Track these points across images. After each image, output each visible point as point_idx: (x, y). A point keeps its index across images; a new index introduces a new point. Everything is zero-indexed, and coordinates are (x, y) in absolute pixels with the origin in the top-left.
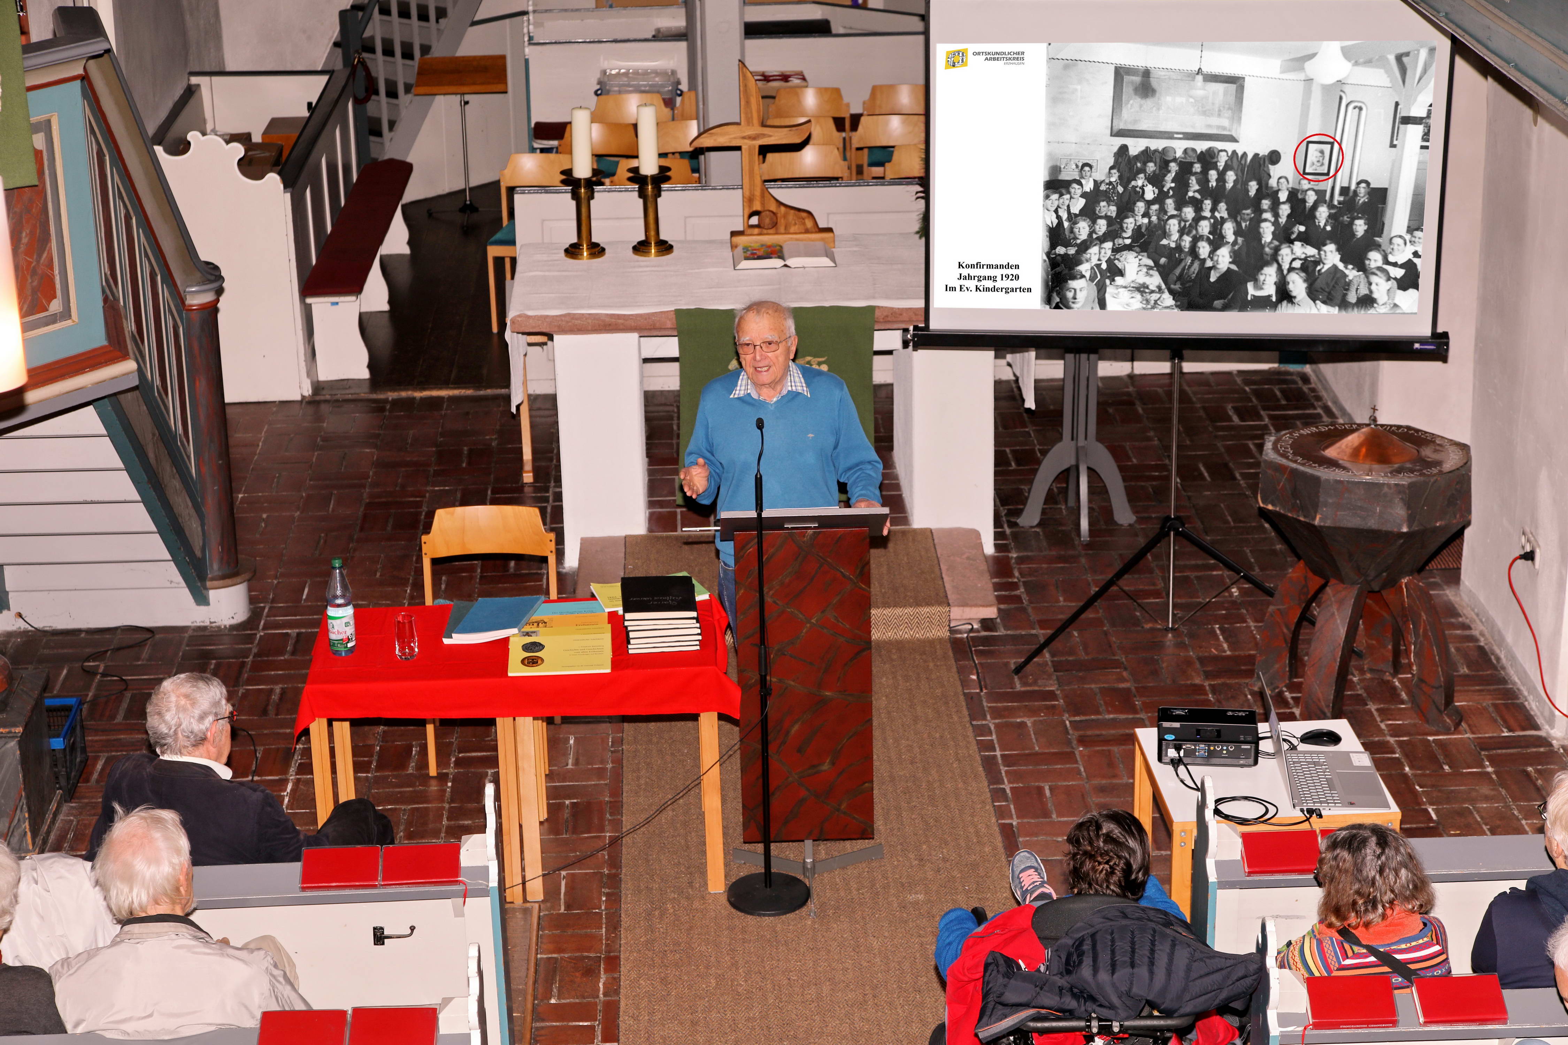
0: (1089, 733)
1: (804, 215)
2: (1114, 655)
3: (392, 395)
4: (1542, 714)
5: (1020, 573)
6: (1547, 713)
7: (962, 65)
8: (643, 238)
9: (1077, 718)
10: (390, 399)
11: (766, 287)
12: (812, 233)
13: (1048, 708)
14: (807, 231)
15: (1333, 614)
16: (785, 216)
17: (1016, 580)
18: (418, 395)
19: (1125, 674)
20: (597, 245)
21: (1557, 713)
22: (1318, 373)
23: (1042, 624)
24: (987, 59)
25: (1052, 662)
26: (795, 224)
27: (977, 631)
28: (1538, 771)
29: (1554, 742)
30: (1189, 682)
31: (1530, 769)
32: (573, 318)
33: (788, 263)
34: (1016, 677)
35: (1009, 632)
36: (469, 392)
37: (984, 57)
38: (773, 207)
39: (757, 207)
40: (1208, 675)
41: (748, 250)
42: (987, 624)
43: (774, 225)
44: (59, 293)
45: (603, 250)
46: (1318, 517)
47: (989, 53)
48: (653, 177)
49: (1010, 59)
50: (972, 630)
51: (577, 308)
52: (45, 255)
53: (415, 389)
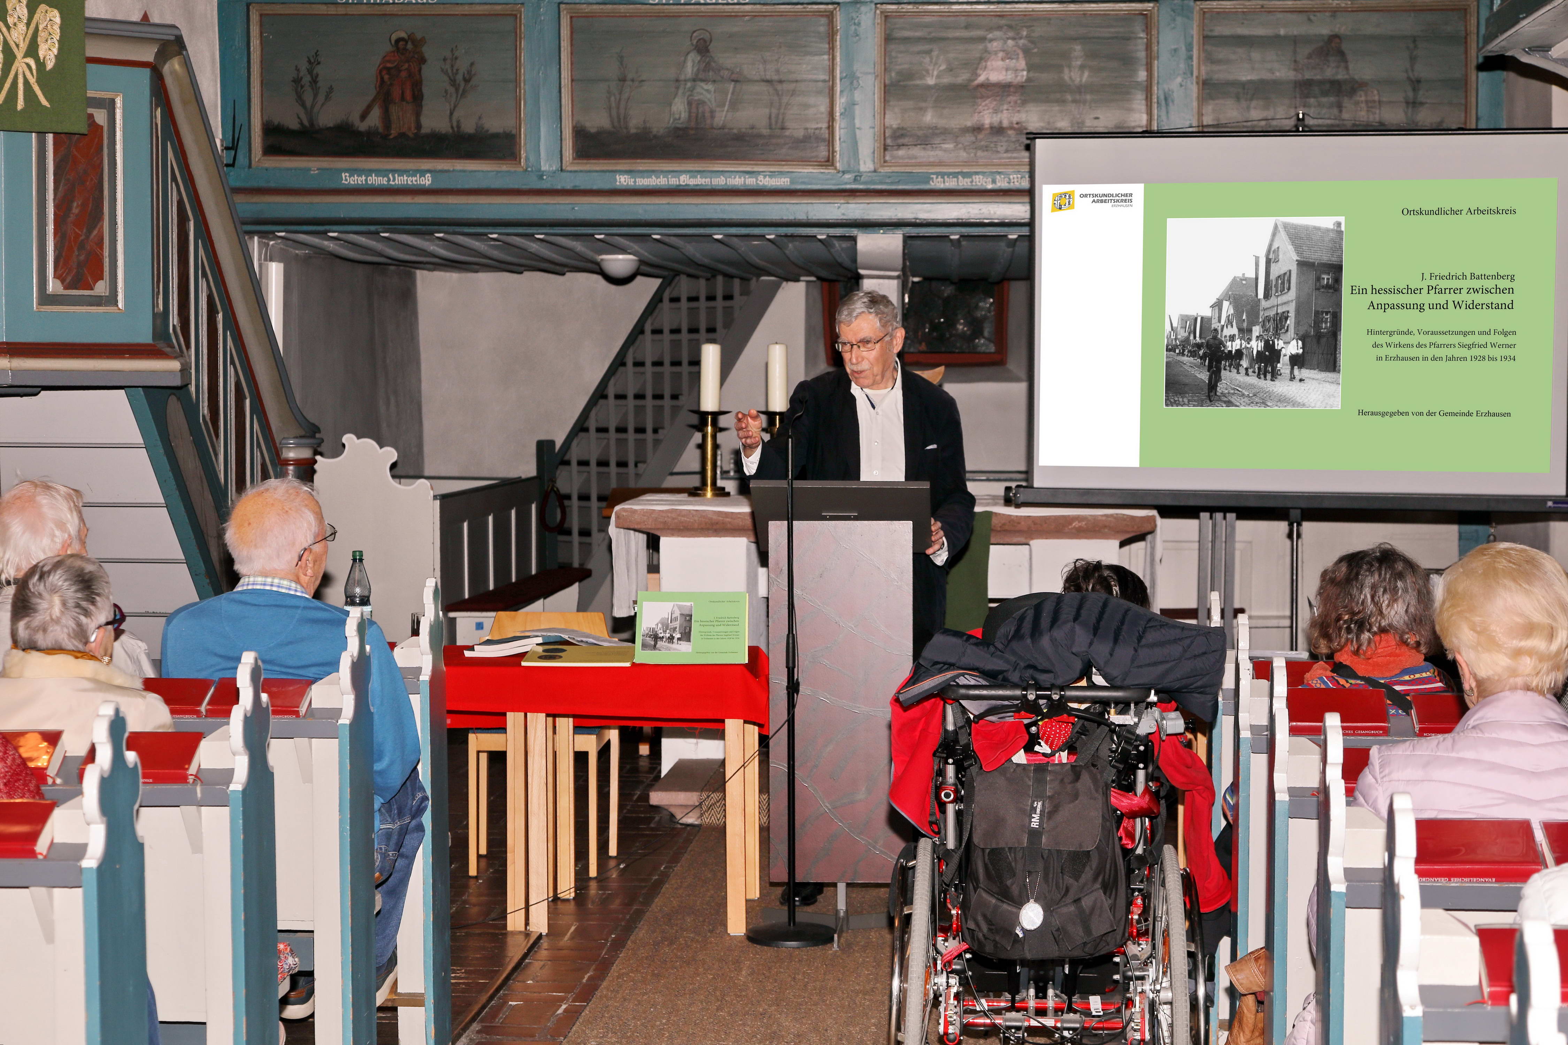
7: (1068, 208)
24: (1094, 201)
32: (679, 515)
37: (1092, 199)
44: (106, 274)
47: (1096, 195)
49: (1118, 201)
52: (95, 234)
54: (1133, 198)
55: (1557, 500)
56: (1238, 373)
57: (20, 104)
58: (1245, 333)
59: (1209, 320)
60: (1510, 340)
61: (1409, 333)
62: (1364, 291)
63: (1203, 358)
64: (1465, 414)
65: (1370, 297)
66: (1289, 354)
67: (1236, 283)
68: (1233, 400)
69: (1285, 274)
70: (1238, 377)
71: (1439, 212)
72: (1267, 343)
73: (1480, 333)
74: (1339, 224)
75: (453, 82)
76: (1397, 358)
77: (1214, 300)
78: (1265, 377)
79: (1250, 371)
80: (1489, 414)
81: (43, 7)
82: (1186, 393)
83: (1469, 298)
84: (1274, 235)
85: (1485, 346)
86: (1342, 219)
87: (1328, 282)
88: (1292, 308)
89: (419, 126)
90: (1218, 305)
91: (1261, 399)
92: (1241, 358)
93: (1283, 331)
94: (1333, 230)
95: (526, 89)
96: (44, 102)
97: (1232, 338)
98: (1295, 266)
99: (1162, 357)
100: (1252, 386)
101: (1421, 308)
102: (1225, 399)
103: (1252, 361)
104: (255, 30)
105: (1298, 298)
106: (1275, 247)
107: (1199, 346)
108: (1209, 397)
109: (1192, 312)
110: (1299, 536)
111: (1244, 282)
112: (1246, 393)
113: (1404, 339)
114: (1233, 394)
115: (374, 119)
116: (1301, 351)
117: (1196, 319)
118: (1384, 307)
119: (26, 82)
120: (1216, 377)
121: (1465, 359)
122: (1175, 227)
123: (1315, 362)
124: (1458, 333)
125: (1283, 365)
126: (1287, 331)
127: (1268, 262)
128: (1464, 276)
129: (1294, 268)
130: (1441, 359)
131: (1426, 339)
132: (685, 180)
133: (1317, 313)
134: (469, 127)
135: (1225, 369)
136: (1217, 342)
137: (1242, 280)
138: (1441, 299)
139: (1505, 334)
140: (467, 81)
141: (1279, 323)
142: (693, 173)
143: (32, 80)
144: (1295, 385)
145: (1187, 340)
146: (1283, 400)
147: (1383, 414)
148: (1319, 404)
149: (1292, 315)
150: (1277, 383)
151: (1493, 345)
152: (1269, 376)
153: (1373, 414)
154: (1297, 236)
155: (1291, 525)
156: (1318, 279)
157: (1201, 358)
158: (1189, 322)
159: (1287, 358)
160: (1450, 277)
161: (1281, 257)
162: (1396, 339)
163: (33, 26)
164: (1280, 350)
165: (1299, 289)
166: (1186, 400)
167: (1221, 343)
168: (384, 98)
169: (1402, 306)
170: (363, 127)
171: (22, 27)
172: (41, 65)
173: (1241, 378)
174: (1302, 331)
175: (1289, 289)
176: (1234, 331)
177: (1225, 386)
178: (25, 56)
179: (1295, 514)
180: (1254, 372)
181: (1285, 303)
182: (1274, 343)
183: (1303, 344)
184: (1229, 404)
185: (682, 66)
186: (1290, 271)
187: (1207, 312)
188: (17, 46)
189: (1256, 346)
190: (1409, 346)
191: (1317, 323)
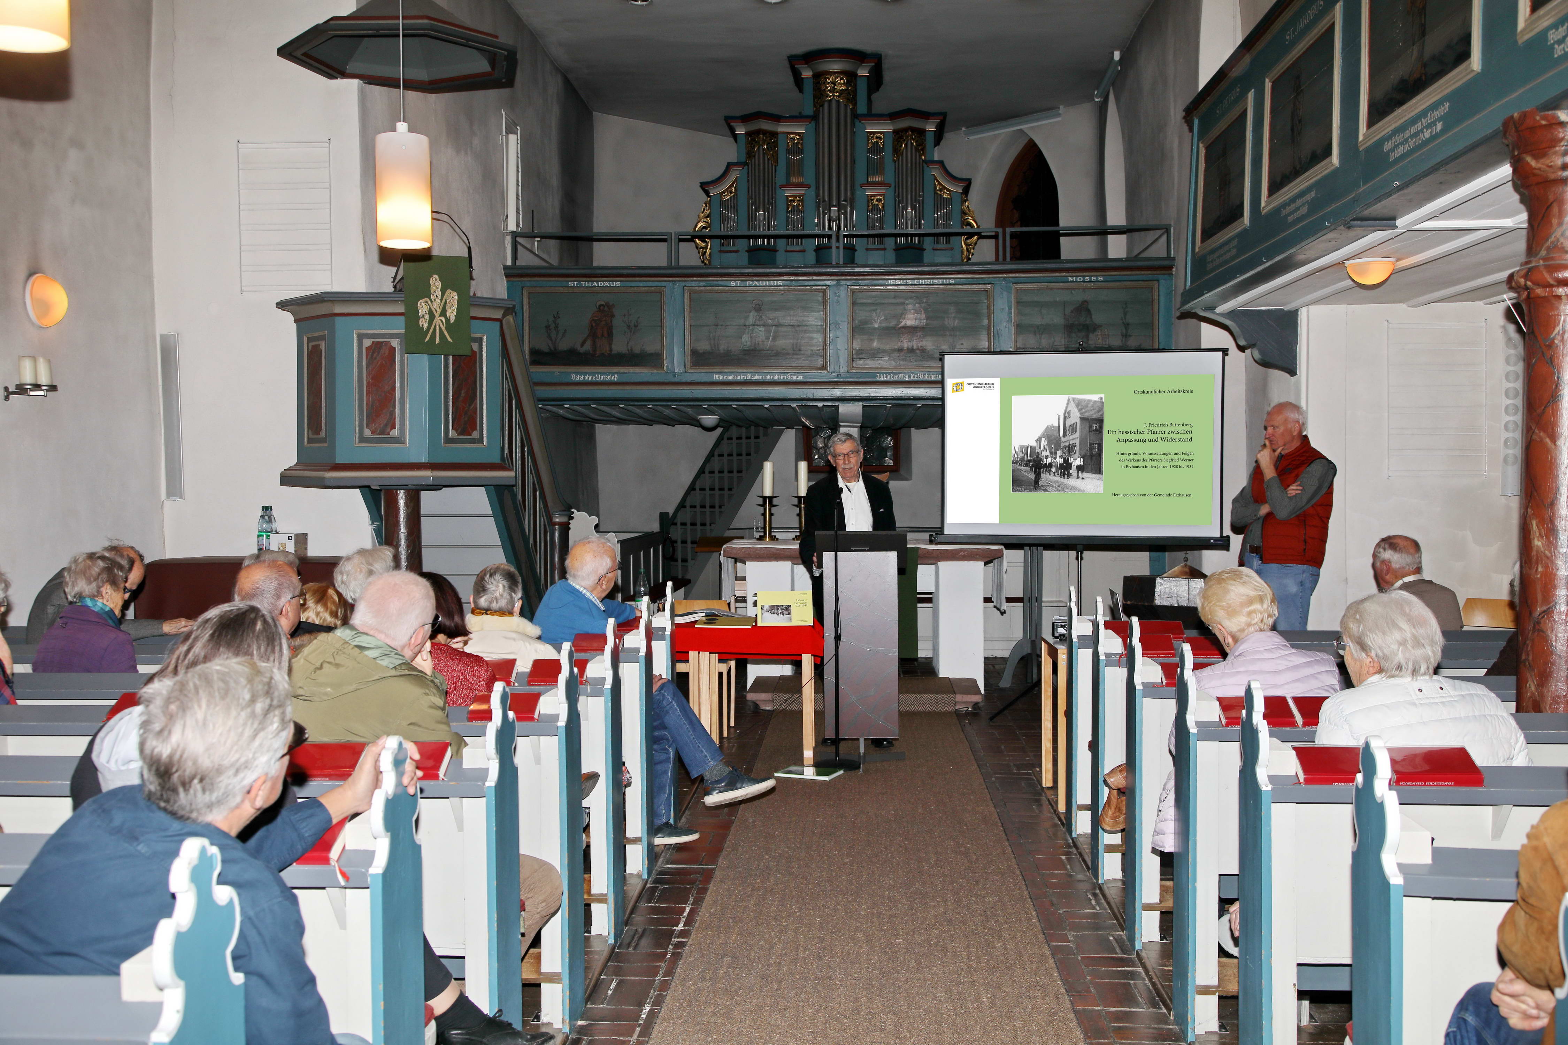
7: (961, 391)
24: (974, 387)
32: (756, 550)
42: (976, 707)
44: (478, 428)
47: (975, 384)
50: (968, 711)
51: (759, 546)
52: (472, 406)
54: (995, 385)
55: (1215, 539)
56: (1050, 475)
57: (438, 341)
58: (1053, 454)
59: (1035, 448)
60: (1190, 457)
61: (1138, 454)
62: (1115, 433)
64: (1167, 495)
65: (1118, 436)
66: (1076, 465)
67: (1048, 428)
69: (1074, 424)
70: (1050, 477)
71: (1153, 392)
72: (1065, 459)
73: (1175, 454)
74: (1101, 398)
75: (629, 327)
76: (1132, 467)
77: (1037, 438)
78: (1064, 477)
79: (1056, 474)
80: (1180, 495)
81: (449, 291)
82: (1023, 485)
83: (1169, 436)
84: (1068, 404)
85: (1178, 460)
86: (1103, 396)
87: (1096, 428)
88: (1077, 442)
89: (611, 350)
90: (1039, 440)
91: (1062, 488)
92: (1051, 467)
94: (1098, 402)
95: (667, 331)
96: (450, 340)
97: (1047, 457)
99: (1011, 467)
100: (1056, 482)
101: (1144, 441)
103: (1057, 468)
104: (526, 301)
105: (1081, 436)
106: (1068, 410)
107: (1029, 461)
108: (1035, 487)
109: (1026, 444)
110: (1082, 559)
111: (1052, 428)
113: (1136, 457)
115: (588, 347)
116: (1082, 464)
117: (1028, 448)
118: (1125, 441)
119: (440, 329)
120: (1038, 477)
121: (1167, 467)
122: (1018, 401)
123: (1090, 469)
124: (1163, 454)
125: (1073, 471)
127: (1065, 418)
128: (1166, 425)
129: (1078, 421)
130: (1155, 467)
131: (1147, 457)
132: (749, 377)
133: (1090, 444)
134: (637, 350)
135: (1043, 473)
136: (1039, 459)
138: (1155, 436)
139: (1188, 454)
140: (636, 326)
141: (1071, 449)
142: (753, 373)
143: (443, 328)
144: (1080, 481)
145: (1024, 457)
146: (1073, 489)
147: (1125, 496)
148: (1092, 490)
149: (1078, 445)
150: (1070, 480)
151: (1182, 460)
152: (1066, 476)
153: (1120, 495)
154: (1080, 404)
155: (1077, 553)
156: (1091, 426)
157: (1031, 467)
158: (1025, 449)
160: (1159, 425)
161: (1071, 415)
162: (1131, 457)
163: (444, 300)
164: (1072, 463)
165: (1081, 432)
166: (1023, 489)
167: (1041, 459)
168: (593, 334)
169: (1135, 440)
170: (582, 350)
171: (438, 301)
172: (448, 320)
173: (1052, 477)
174: (1083, 453)
175: (1076, 432)
176: (1048, 453)
178: (440, 316)
179: (1080, 547)
180: (1058, 474)
181: (1074, 439)
182: (1068, 459)
183: (1083, 460)
184: (1045, 491)
185: (747, 318)
186: (1076, 423)
187: (1034, 444)
188: (436, 311)
189: (1059, 461)
190: (1138, 460)
191: (1091, 449)
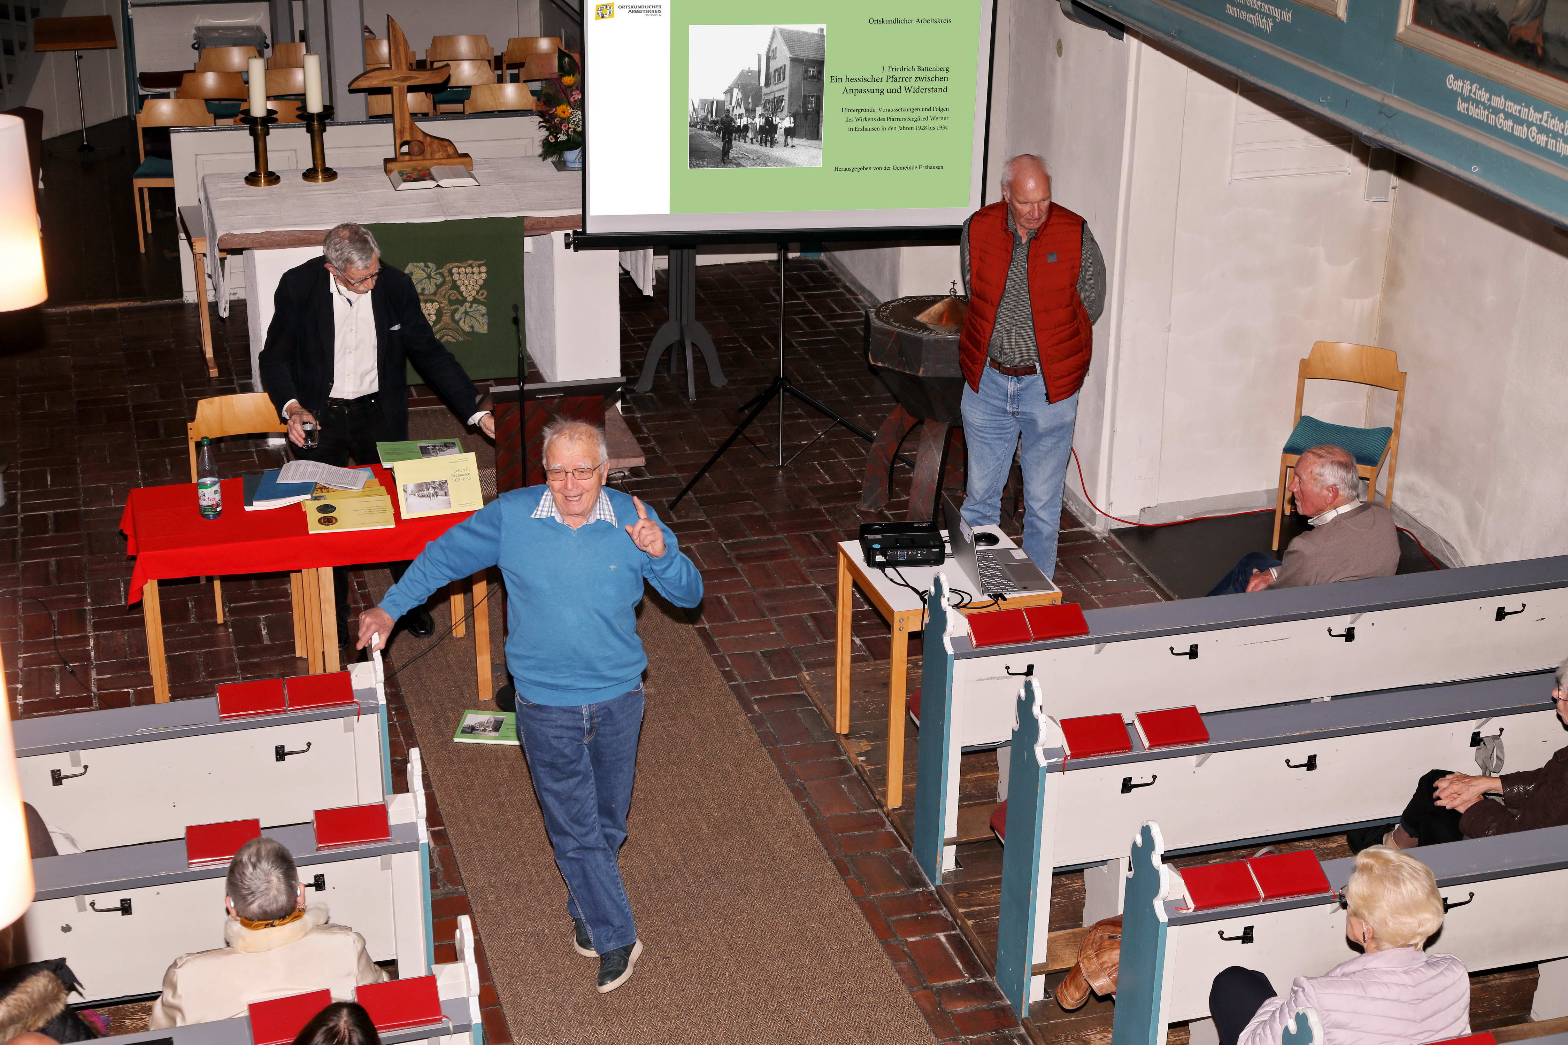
0: (744, 552)
1: (446, 143)
2: (743, 490)
3: (68, 309)
4: (1083, 514)
5: (648, 430)
6: (1087, 514)
7: (609, 17)
8: (311, 166)
9: (730, 541)
10: (68, 312)
11: (428, 204)
12: (453, 158)
13: (704, 534)
14: (449, 157)
15: (930, 446)
16: (430, 145)
17: (646, 435)
18: (92, 308)
19: (756, 504)
20: (272, 174)
21: (1098, 512)
22: (834, 261)
23: (680, 469)
24: (630, 11)
25: (696, 498)
26: (439, 151)
27: (628, 477)
28: (1091, 558)
29: (1097, 535)
30: (808, 507)
31: (1085, 557)
32: (272, 236)
33: (440, 183)
34: (671, 512)
35: (654, 477)
36: (138, 304)
37: (628, 10)
38: (420, 138)
39: (407, 137)
40: (821, 501)
41: (403, 174)
42: (634, 471)
43: (422, 152)
45: (278, 178)
46: (921, 370)
47: (632, 7)
48: (319, 115)
49: (649, 11)
50: (624, 477)
51: (275, 226)
53: (89, 303)
56: (745, 142)
58: (750, 112)
59: (723, 103)
60: (944, 114)
61: (873, 110)
62: (840, 80)
63: (718, 131)
64: (910, 168)
65: (844, 85)
66: (783, 127)
67: (743, 74)
68: (741, 162)
69: (781, 68)
70: (745, 145)
71: (897, 21)
72: (767, 119)
73: (924, 110)
74: (822, 30)
76: (864, 129)
77: (726, 88)
78: (766, 144)
79: (754, 140)
80: (928, 167)
82: (705, 158)
83: (916, 85)
84: (773, 38)
85: (927, 119)
86: (824, 26)
87: (813, 74)
88: (786, 93)
90: (730, 92)
91: (762, 161)
92: (747, 131)
93: (779, 110)
94: (817, 35)
98: (789, 62)
99: (687, 131)
100: (756, 151)
101: (881, 92)
102: (736, 162)
103: (756, 133)
105: (791, 85)
106: (773, 47)
108: (723, 161)
109: (710, 97)
111: (750, 74)
112: (752, 157)
113: (869, 115)
114: (742, 158)
116: (792, 125)
117: (713, 102)
120: (728, 145)
121: (912, 128)
122: (698, 32)
123: (803, 133)
124: (907, 110)
125: (779, 135)
126: (782, 110)
127: (768, 59)
128: (913, 68)
129: (788, 64)
130: (895, 129)
131: (884, 115)
133: (805, 96)
135: (735, 140)
136: (729, 119)
137: (748, 72)
138: (896, 85)
139: (941, 110)
141: (776, 104)
144: (788, 150)
145: (706, 117)
146: (779, 161)
147: (853, 170)
148: (805, 164)
149: (786, 98)
150: (775, 149)
151: (932, 118)
153: (845, 169)
154: (791, 39)
156: (806, 71)
157: (717, 132)
158: (708, 105)
159: (783, 130)
160: (903, 69)
161: (778, 54)
162: (863, 115)
164: (777, 125)
165: (791, 79)
166: (705, 163)
167: (732, 120)
169: (868, 91)
173: (748, 146)
174: (793, 110)
175: (784, 79)
176: (742, 110)
177: (735, 152)
179: (783, 245)
180: (757, 141)
181: (781, 90)
182: (772, 119)
183: (794, 120)
184: (738, 165)
186: (785, 66)
187: (721, 97)
189: (759, 122)
190: (872, 120)
191: (805, 104)
